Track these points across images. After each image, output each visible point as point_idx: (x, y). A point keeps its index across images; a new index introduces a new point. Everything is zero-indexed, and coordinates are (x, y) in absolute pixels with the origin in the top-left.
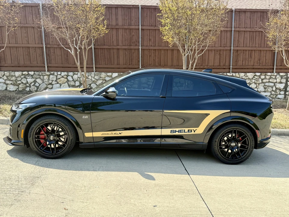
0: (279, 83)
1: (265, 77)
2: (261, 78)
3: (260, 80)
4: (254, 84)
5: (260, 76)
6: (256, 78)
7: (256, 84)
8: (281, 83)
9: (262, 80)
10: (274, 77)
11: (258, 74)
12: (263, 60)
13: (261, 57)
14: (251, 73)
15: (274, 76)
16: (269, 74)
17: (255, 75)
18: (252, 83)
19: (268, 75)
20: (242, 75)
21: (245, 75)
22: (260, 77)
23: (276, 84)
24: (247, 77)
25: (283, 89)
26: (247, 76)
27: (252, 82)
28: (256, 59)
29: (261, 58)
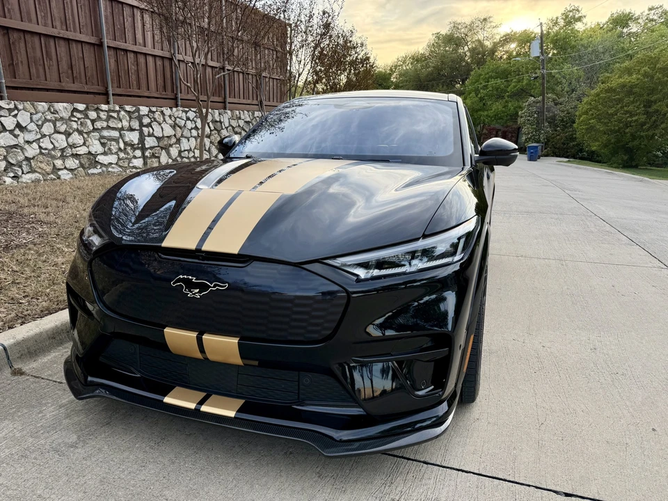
0: (128, 130)
1: (98, 116)
2: (89, 118)
3: (89, 122)
4: (76, 133)
5: (85, 113)
6: (79, 119)
7: (80, 133)
8: (131, 129)
9: (93, 122)
10: (115, 115)
11: (81, 107)
12: (80, 69)
13: (73, 59)
14: (65, 104)
15: (114, 111)
16: (104, 107)
17: (75, 110)
18: (72, 131)
19: (102, 111)
20: (43, 107)
21: (49, 109)
22: (87, 117)
23: (122, 132)
24: (57, 116)
25: (138, 144)
26: (56, 112)
27: (71, 128)
28: (64, 65)
29: (73, 63)
